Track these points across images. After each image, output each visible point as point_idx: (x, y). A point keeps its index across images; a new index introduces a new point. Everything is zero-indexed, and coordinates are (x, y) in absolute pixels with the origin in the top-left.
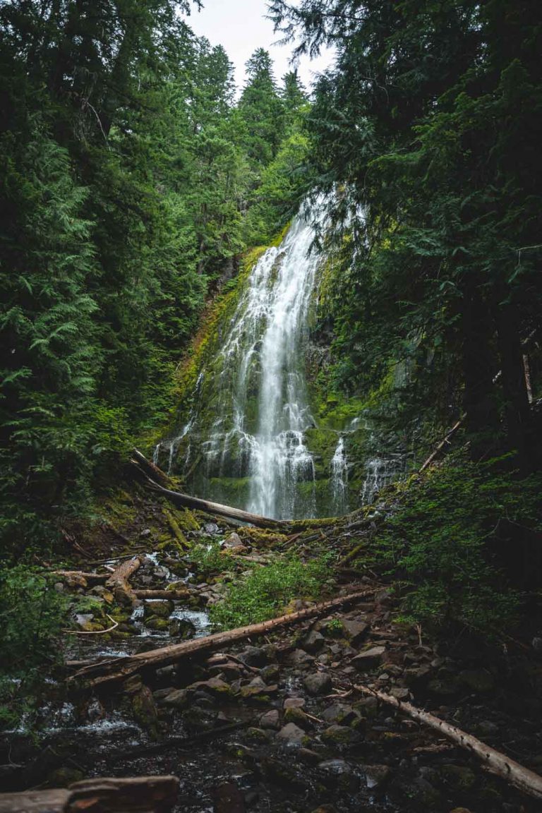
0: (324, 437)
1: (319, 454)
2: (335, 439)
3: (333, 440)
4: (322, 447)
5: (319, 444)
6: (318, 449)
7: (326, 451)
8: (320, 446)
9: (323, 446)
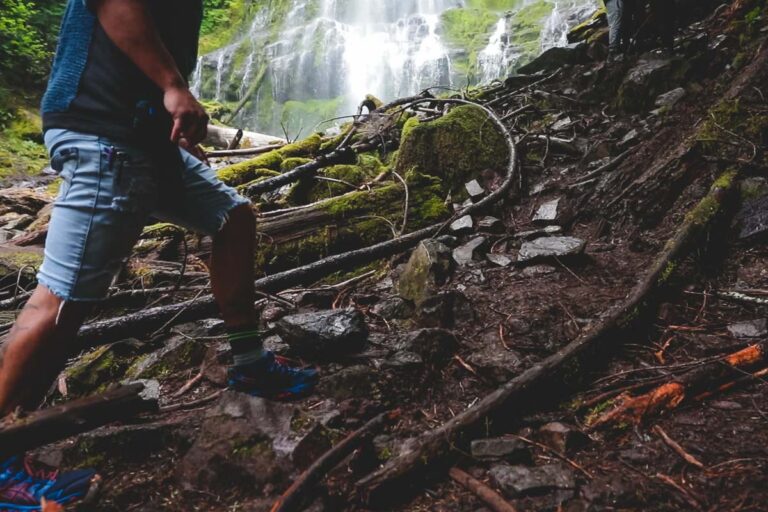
0: (473, 19)
1: (462, 46)
2: (491, 20)
3: (486, 23)
4: (469, 36)
5: (463, 32)
6: (461, 38)
7: (473, 40)
8: (466, 34)
9: (471, 33)
